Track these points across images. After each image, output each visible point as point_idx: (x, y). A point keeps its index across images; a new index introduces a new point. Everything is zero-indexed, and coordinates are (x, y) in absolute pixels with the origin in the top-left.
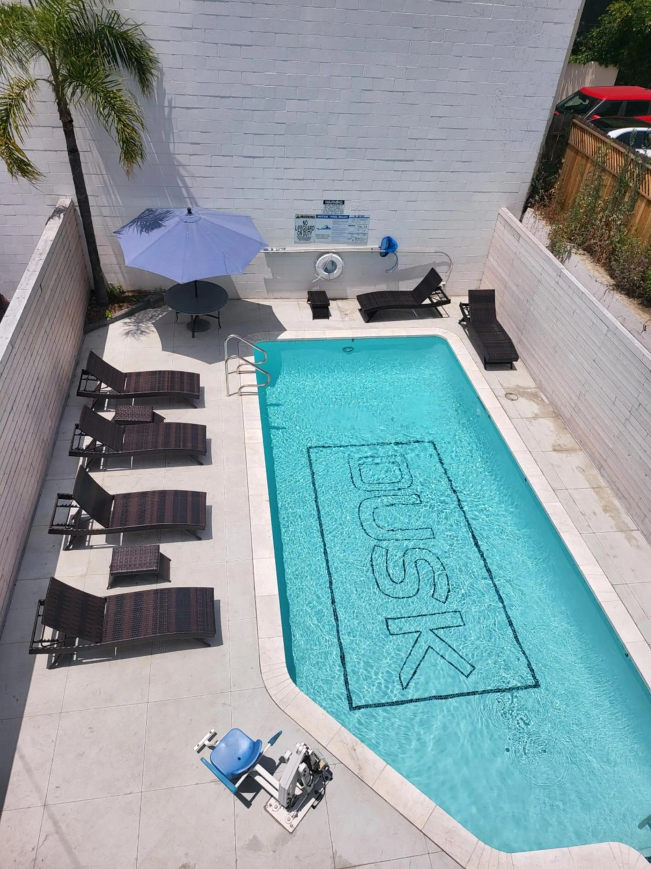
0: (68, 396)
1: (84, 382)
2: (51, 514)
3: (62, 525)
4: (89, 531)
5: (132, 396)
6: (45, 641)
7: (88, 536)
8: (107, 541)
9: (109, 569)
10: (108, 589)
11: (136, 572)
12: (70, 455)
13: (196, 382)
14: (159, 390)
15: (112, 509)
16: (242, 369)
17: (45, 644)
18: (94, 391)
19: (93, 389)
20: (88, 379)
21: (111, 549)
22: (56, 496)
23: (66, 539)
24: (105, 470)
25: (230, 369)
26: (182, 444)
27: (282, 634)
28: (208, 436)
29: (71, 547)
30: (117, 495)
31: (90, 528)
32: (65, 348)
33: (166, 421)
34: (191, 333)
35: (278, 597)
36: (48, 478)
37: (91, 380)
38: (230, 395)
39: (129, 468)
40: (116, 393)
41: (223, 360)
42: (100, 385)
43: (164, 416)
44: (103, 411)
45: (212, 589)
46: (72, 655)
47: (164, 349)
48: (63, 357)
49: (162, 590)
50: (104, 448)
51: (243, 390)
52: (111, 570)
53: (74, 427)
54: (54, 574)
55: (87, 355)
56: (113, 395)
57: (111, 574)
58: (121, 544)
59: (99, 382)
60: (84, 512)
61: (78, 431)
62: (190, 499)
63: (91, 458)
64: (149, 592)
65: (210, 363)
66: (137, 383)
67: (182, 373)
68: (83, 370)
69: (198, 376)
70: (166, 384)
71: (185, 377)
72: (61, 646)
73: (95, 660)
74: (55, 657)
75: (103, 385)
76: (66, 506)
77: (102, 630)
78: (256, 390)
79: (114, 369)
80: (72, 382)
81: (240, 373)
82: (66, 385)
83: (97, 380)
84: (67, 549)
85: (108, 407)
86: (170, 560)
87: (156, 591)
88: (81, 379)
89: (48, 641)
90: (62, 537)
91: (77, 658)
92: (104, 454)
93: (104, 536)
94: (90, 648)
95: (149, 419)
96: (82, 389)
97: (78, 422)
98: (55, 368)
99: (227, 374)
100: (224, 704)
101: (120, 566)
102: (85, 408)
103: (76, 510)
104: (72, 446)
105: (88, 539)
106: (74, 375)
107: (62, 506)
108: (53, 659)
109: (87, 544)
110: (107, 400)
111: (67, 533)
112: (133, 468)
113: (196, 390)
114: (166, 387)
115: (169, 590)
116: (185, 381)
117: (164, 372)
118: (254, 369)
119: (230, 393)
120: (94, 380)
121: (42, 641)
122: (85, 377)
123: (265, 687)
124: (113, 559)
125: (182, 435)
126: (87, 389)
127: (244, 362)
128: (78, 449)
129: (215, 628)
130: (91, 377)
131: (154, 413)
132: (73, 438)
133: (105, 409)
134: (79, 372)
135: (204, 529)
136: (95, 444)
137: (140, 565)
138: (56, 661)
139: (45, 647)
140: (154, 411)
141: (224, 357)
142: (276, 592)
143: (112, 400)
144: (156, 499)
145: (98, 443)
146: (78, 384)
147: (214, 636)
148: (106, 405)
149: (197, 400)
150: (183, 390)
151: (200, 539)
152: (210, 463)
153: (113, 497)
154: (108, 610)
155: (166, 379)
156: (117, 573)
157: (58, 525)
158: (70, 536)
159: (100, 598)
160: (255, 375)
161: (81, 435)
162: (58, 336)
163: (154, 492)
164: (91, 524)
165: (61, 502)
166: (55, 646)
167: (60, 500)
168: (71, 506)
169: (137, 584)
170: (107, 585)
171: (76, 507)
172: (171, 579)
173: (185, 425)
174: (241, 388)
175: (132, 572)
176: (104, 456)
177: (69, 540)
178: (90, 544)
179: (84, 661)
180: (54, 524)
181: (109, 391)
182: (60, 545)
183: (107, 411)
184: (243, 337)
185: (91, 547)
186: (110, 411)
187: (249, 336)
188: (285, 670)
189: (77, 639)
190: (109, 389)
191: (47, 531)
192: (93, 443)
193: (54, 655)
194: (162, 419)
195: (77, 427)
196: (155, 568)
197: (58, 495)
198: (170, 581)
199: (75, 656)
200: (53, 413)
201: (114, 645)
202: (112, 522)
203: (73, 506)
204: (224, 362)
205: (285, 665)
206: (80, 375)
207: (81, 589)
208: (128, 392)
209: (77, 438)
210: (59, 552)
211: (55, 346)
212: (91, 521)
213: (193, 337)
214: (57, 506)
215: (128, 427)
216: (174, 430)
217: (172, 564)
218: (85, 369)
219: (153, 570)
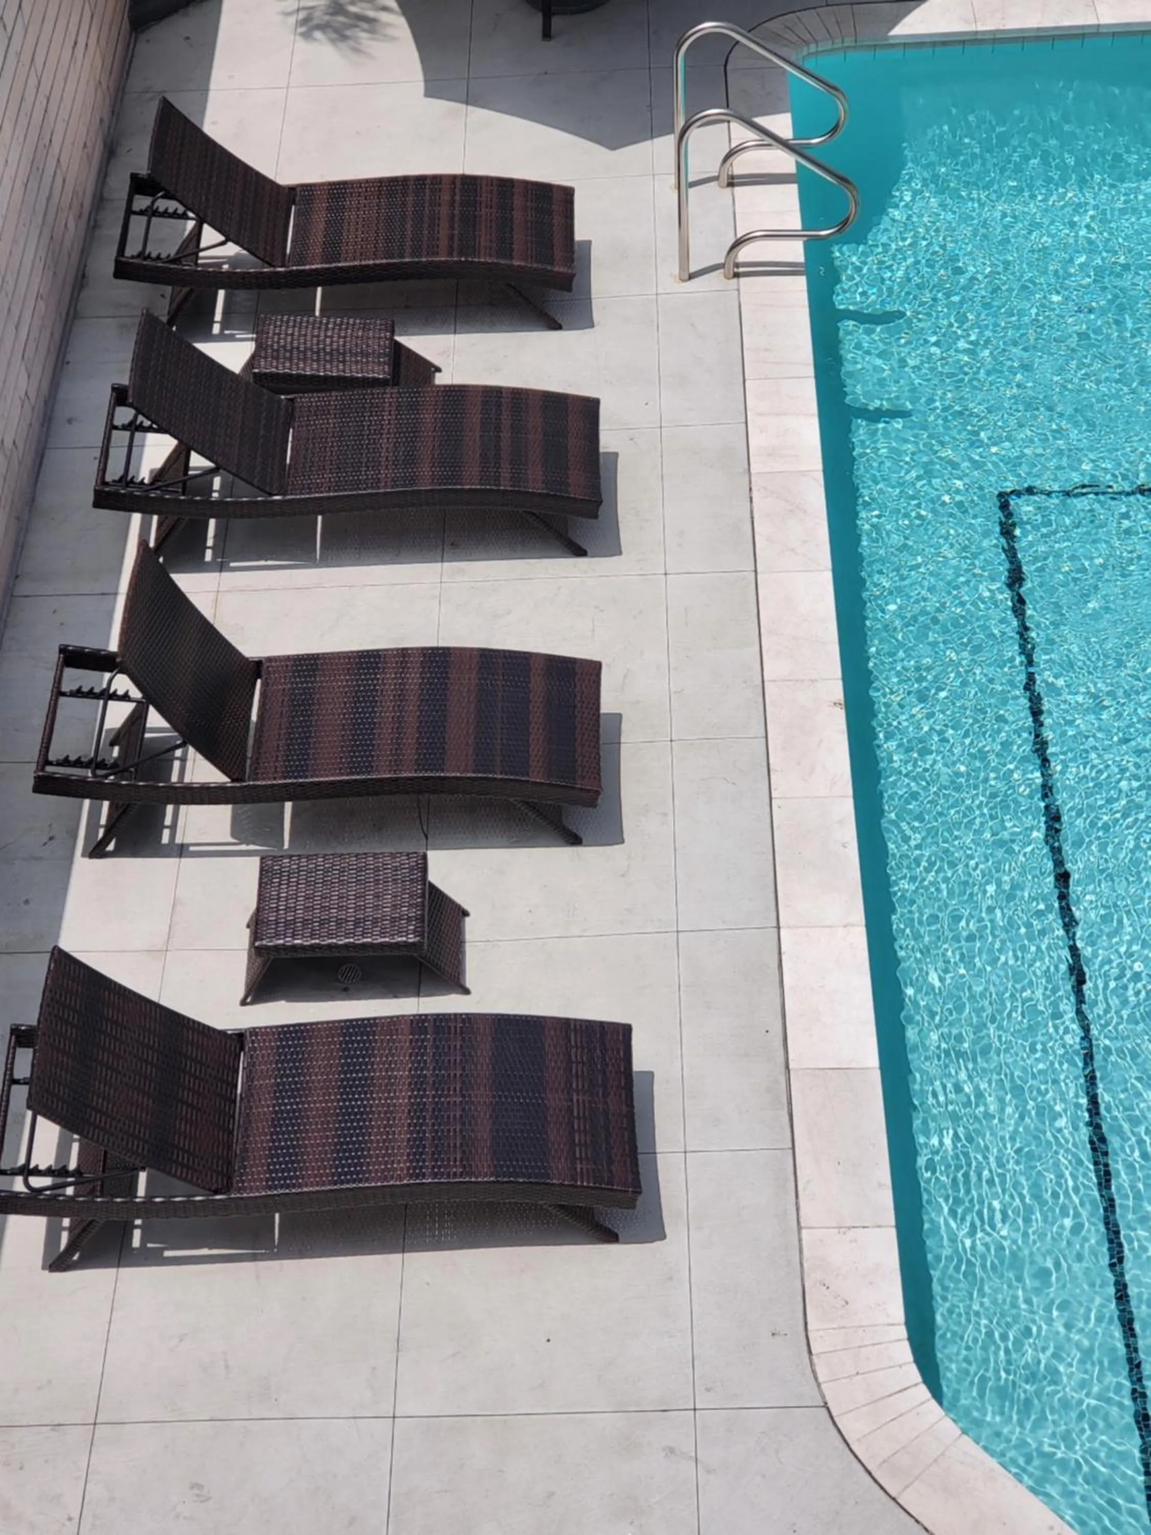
0: (81, 280)
1: (138, 224)
2: (39, 720)
3: (78, 763)
4: (173, 788)
5: (310, 280)
6: (37, 1172)
7: (170, 809)
8: (239, 830)
9: (247, 933)
10: (244, 1003)
11: (346, 946)
12: (97, 504)
13: (557, 220)
14: (416, 252)
15: (254, 717)
16: (741, 165)
17: (37, 1182)
18: (175, 261)
19: (171, 249)
20: (151, 213)
21: (256, 861)
22: (54, 657)
23: (94, 814)
24: (222, 567)
25: (697, 167)
26: (505, 474)
27: (891, 1219)
28: (608, 441)
29: (111, 847)
30: (270, 659)
31: (174, 778)
32: (71, 87)
33: (441, 379)
34: (538, 19)
35: (876, 1077)
36: (24, 587)
37: (165, 214)
38: (691, 277)
39: (311, 562)
40: (253, 266)
41: (667, 129)
42: (197, 234)
43: (436, 361)
44: (209, 337)
45: (626, 1030)
46: (128, 1229)
47: (433, 90)
48: (60, 127)
49: (441, 1021)
50: (217, 482)
51: (745, 254)
52: (256, 935)
53: (106, 395)
54: (57, 935)
55: (149, 115)
56: (244, 275)
57: (257, 951)
58: (286, 846)
59: (191, 224)
60: (155, 719)
61: (124, 415)
62: (537, 684)
63: (171, 520)
64: (393, 1022)
65: (613, 145)
66: (335, 227)
67: (505, 185)
68: (134, 177)
69: (567, 194)
70: (443, 232)
71: (518, 201)
72: (92, 1192)
73: (205, 1252)
74: (71, 1229)
75: (210, 235)
76: (91, 694)
77: (230, 1147)
78: (794, 251)
79: (247, 169)
80: (92, 226)
81: (732, 182)
82: (73, 230)
83: (184, 217)
84: (97, 851)
85: (225, 324)
86: (465, 914)
87: (419, 1022)
88: (129, 212)
89: (49, 1172)
90: (80, 808)
91: (144, 1240)
92: (220, 503)
93: (222, 814)
94: (188, 1208)
95: (379, 372)
96: (132, 249)
97: (125, 380)
98: (36, 167)
99: (683, 185)
100: (671, 1450)
101: (287, 924)
102: (149, 324)
103: (126, 709)
104: (103, 470)
105: (168, 821)
106: (100, 200)
107: (78, 693)
108: (65, 1237)
109: (165, 839)
110: (221, 294)
111: (94, 791)
112: (324, 562)
113: (558, 253)
114: (443, 243)
115: (468, 1020)
116: (517, 215)
117: (436, 180)
118: (786, 162)
119: (693, 268)
120: (175, 215)
121: (27, 1171)
122: (142, 202)
123: (826, 1406)
124: (261, 897)
125: (506, 435)
126: (153, 250)
127: (750, 136)
128: (126, 480)
129: (636, 1174)
130: (163, 204)
131: (398, 345)
132: (107, 439)
133: (216, 329)
134: (120, 186)
135: (592, 803)
136: (187, 467)
137: (357, 923)
138: (72, 1246)
139: (40, 1190)
140: (402, 339)
141: (672, 116)
142: (871, 1058)
143: (242, 295)
144: (414, 678)
145: (197, 461)
146: (118, 231)
147: (632, 1205)
148: (218, 316)
149: (566, 295)
150: (511, 257)
151: (574, 840)
152: (614, 549)
153: (257, 667)
154: (249, 1078)
155: (444, 211)
156: (276, 948)
157: (66, 762)
158: (106, 804)
159: (223, 1033)
160: (795, 187)
161: (133, 427)
162: (44, 40)
163: (404, 653)
164: (177, 764)
165: (74, 678)
166: (70, 1191)
167: (69, 672)
168: (108, 696)
169: (346, 992)
170: (240, 991)
171: (125, 697)
172: (468, 985)
173: (519, 396)
174: (738, 244)
175: (330, 947)
176: (220, 510)
177: (103, 821)
178: (178, 840)
179: (168, 1254)
180: (52, 757)
181: (231, 260)
182: (75, 837)
183: (222, 338)
184: (750, 29)
185: (182, 851)
186: (231, 338)
187: (773, 25)
188: (904, 1352)
189: (143, 1176)
190: (232, 249)
191: (31, 783)
192: (179, 458)
193: (66, 1222)
194: (428, 369)
195: (120, 396)
196: (412, 939)
197: (63, 650)
198: (467, 992)
199: (137, 1234)
200: (32, 345)
201: (267, 1205)
202: (256, 761)
203: (114, 697)
204: (668, 142)
205: (902, 1332)
206: (125, 195)
207: (154, 998)
208: (302, 261)
209: (120, 438)
210: (70, 859)
211: (33, 81)
212: (178, 753)
213: (547, 34)
214: (59, 693)
215: (305, 400)
216: (474, 417)
217: (472, 929)
218: (143, 170)
219: (406, 945)
